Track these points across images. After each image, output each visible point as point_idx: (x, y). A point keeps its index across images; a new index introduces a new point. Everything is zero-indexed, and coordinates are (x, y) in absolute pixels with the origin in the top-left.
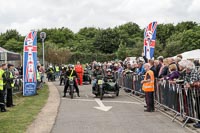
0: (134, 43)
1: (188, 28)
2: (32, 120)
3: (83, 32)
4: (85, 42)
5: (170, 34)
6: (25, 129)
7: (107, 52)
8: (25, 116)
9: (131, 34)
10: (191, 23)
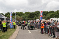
0: (38, 16)
1: (52, 12)
2: (11, 35)
3: (26, 13)
4: (26, 15)
5: (47, 14)
6: (9, 37)
7: (32, 18)
8: (10, 34)
9: (38, 14)
10: (53, 11)
